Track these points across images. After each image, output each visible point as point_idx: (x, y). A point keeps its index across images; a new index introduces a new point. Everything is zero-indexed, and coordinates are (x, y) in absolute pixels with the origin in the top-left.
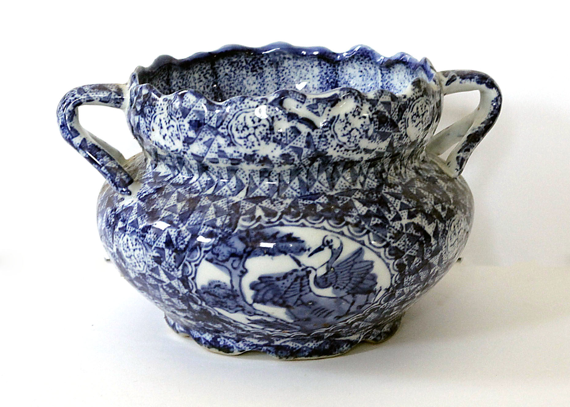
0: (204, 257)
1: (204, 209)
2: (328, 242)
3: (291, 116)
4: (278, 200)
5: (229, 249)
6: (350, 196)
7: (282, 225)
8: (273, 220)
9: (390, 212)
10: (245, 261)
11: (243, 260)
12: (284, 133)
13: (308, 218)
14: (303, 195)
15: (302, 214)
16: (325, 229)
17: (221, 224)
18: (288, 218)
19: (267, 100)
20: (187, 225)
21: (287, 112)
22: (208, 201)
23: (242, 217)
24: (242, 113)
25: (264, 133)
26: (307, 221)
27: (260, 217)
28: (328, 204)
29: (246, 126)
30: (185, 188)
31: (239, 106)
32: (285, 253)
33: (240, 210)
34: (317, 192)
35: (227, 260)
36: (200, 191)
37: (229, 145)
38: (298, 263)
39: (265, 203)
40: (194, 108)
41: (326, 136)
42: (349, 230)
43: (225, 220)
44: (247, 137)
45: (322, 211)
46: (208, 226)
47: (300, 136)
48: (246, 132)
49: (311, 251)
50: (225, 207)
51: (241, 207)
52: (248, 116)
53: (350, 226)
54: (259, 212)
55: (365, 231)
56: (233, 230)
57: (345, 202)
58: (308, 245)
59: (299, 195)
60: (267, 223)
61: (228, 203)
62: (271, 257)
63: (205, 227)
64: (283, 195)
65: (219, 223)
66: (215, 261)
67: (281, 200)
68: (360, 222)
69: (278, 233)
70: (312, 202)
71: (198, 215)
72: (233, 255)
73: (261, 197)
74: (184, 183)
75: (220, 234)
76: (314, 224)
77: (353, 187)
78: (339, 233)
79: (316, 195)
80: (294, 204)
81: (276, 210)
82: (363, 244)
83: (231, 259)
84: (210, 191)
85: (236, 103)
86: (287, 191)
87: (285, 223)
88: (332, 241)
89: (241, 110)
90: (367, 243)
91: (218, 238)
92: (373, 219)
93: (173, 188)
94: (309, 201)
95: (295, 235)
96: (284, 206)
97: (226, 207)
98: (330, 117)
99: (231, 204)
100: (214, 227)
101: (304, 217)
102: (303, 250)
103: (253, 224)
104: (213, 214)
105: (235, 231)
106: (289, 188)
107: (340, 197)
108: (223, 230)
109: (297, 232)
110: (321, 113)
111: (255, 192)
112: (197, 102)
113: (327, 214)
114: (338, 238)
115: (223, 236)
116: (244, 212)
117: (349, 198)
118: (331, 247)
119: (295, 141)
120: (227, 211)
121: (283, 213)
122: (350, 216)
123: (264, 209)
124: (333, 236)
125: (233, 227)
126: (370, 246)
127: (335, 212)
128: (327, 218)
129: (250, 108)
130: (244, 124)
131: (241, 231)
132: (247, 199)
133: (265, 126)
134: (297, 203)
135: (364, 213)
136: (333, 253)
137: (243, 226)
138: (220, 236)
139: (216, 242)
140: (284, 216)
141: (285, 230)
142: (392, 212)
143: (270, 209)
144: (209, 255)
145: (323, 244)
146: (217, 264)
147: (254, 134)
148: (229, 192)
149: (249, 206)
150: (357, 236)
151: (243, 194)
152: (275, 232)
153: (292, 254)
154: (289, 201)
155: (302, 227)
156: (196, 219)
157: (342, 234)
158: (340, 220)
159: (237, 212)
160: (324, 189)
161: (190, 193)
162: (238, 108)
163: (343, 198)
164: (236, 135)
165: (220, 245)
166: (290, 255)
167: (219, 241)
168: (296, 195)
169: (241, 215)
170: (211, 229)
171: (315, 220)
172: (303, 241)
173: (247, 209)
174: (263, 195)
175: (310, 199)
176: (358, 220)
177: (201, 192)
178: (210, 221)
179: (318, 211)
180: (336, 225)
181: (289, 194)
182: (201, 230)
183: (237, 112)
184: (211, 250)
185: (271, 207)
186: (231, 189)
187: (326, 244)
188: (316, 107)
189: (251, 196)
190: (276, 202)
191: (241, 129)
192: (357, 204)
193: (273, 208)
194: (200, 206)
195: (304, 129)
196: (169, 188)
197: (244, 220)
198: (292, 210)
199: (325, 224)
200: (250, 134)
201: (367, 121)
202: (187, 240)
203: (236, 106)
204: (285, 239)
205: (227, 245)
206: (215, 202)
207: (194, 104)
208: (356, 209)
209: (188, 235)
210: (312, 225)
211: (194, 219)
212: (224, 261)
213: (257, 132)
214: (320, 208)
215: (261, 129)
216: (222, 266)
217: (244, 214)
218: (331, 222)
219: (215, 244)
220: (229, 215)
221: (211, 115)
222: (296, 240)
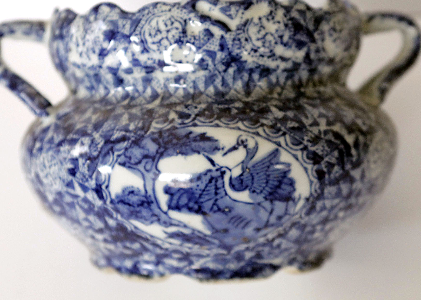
0: (117, 161)
1: (118, 118)
2: (243, 142)
3: (204, 18)
4: (192, 105)
5: (142, 151)
6: (266, 103)
7: (195, 125)
8: (186, 121)
9: (307, 117)
10: (158, 161)
11: (156, 160)
12: (197, 36)
13: (222, 119)
14: (218, 100)
15: (216, 116)
16: (239, 129)
17: (134, 128)
18: (202, 119)
20: (100, 132)
21: (199, 14)
22: (122, 110)
23: (155, 121)
24: (155, 17)
25: (177, 37)
26: (221, 121)
27: (173, 120)
28: (244, 108)
29: (159, 30)
30: (101, 103)
31: (152, 11)
32: (199, 153)
33: (154, 115)
34: (232, 98)
35: (140, 162)
37: (143, 52)
38: (212, 162)
39: (179, 108)
41: (239, 40)
42: (264, 130)
43: (138, 124)
44: (159, 42)
45: (237, 113)
46: (121, 130)
47: (213, 39)
48: (159, 37)
49: (226, 150)
50: (139, 114)
51: (155, 112)
52: (160, 20)
53: (266, 128)
54: (173, 115)
55: (281, 133)
56: (146, 132)
57: (261, 107)
58: (221, 144)
59: (214, 101)
60: (181, 124)
61: (142, 110)
62: (184, 156)
63: (118, 132)
64: (197, 101)
65: (132, 127)
66: (128, 165)
67: (195, 105)
68: (276, 124)
69: (191, 133)
70: (226, 106)
71: (112, 123)
72: (146, 157)
73: (175, 103)
74: (100, 99)
75: (133, 137)
76: (228, 124)
77: (270, 96)
78: (254, 133)
79: (231, 101)
80: (209, 108)
81: (190, 113)
82: (279, 145)
83: (144, 161)
84: (125, 103)
85: (149, 8)
86: (202, 98)
87: (198, 123)
88: (247, 140)
89: (154, 14)
90: (283, 144)
91: (130, 142)
92: (289, 122)
93: (89, 105)
94: (224, 106)
95: (208, 135)
96: (198, 109)
98: (244, 20)
99: (145, 110)
100: (127, 131)
101: (219, 118)
102: (217, 149)
103: (166, 126)
104: (126, 120)
105: (148, 133)
106: (204, 96)
107: (256, 103)
108: (135, 133)
109: (211, 132)
110: (234, 16)
111: (170, 100)
112: (111, 12)
113: (242, 116)
114: (253, 138)
115: (136, 138)
116: (157, 116)
117: (264, 104)
118: (245, 147)
119: (208, 44)
120: (141, 116)
121: (197, 115)
122: (266, 119)
123: (177, 112)
124: (248, 136)
125: (146, 129)
126: (287, 148)
127: (250, 115)
128: (242, 120)
129: (162, 12)
130: (156, 29)
131: (153, 133)
132: (161, 105)
133: (177, 29)
134: (212, 107)
135: (280, 117)
136: (248, 153)
137: (155, 128)
138: (133, 139)
139: (129, 145)
140: (198, 118)
141: (198, 130)
142: (310, 118)
143: (184, 112)
144: (122, 159)
145: (238, 144)
146: (130, 167)
147: (167, 38)
148: (144, 101)
149: (162, 111)
150: (273, 137)
151: (157, 102)
152: (188, 132)
153: (206, 154)
154: (203, 106)
155: (216, 127)
156: (110, 126)
157: (258, 134)
158: (255, 121)
159: (150, 116)
160: (239, 96)
162: (151, 13)
163: (259, 104)
164: (149, 40)
165: (133, 147)
166: (204, 155)
167: (131, 144)
168: (211, 101)
169: (154, 118)
170: (123, 133)
171: (229, 121)
172: (216, 141)
173: (161, 113)
174: (177, 101)
175: (225, 104)
176: (274, 122)
177: (116, 105)
178: (123, 126)
179: (233, 113)
180: (251, 126)
181: (203, 100)
182: (114, 135)
183: (150, 17)
184: (124, 154)
185: (185, 110)
186: (146, 99)
187: (241, 143)
188: (228, 9)
189: (165, 103)
190: (190, 107)
191: (154, 33)
192: (273, 109)
193: (187, 112)
194: (114, 115)
195: (217, 31)
197: (157, 123)
198: (207, 112)
199: (240, 124)
200: (163, 38)
201: (282, 26)
202: (100, 146)
203: (149, 11)
204: (198, 138)
205: (139, 147)
206: (129, 110)
207: (108, 14)
208: (272, 113)
209: (101, 141)
210: (226, 125)
211: (107, 126)
212: (137, 164)
213: (170, 35)
214: (234, 111)
215: (174, 32)
216: (135, 169)
217: (157, 118)
218: (246, 123)
219: (128, 147)
220: (142, 119)
221: (124, 22)
222: (209, 139)
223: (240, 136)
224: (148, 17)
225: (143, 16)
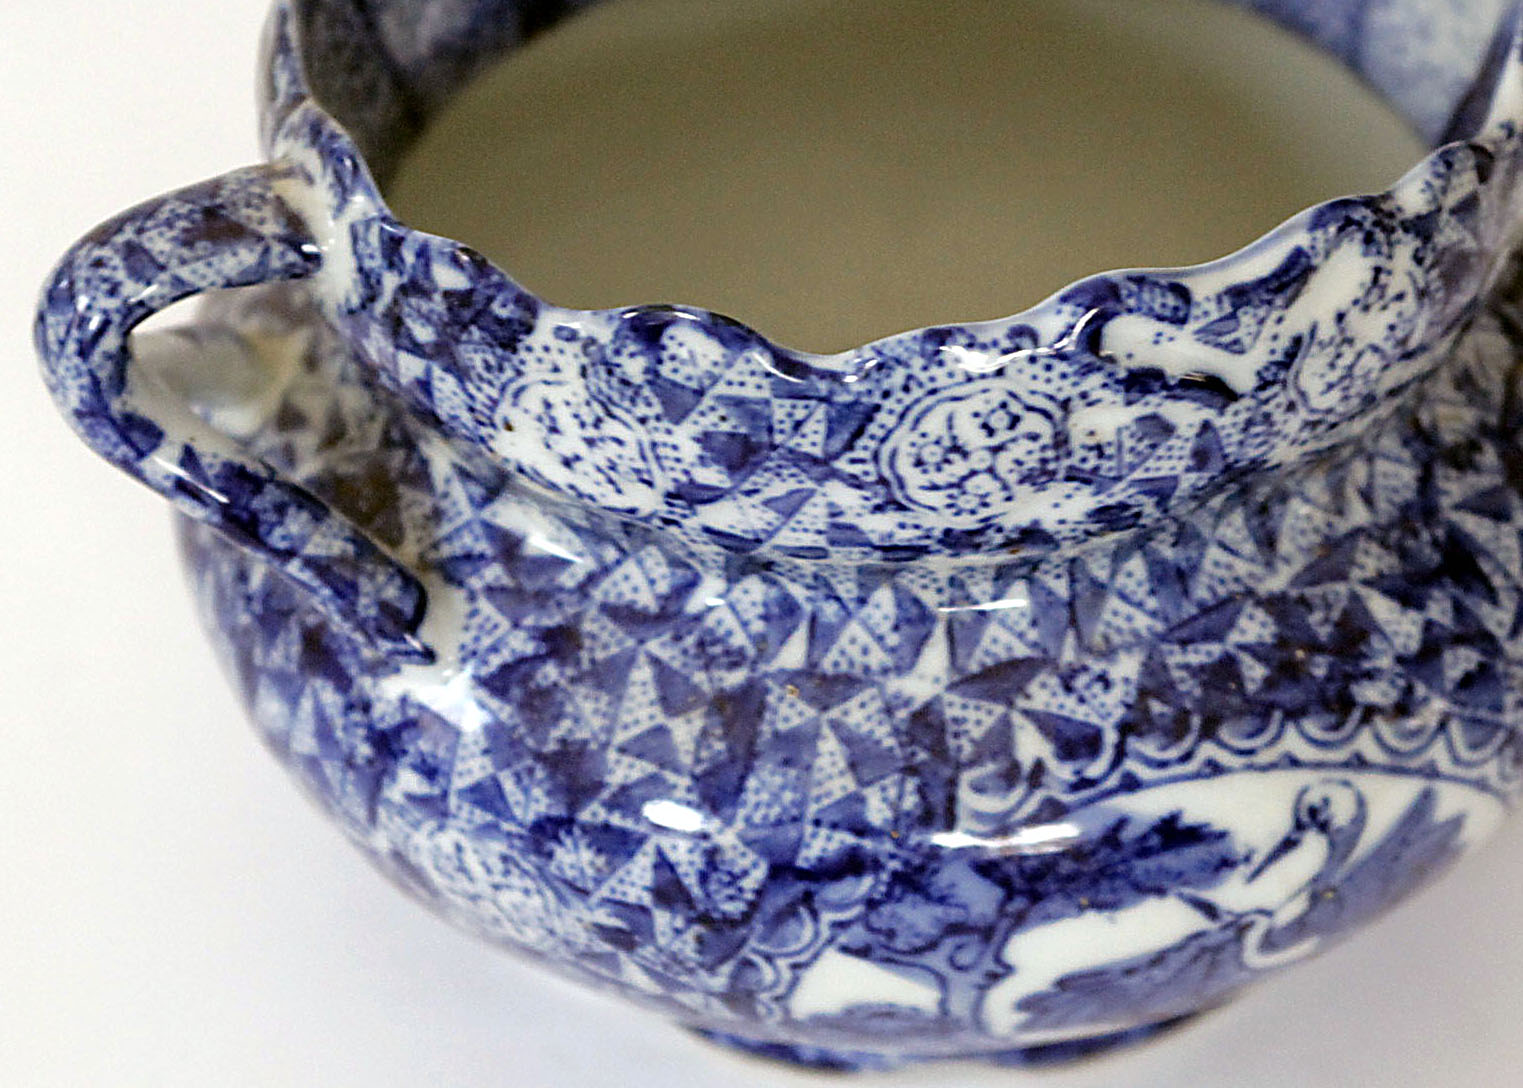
0: (831, 941)
1: (795, 748)
2: (1313, 812)
3: (1142, 382)
4: (1085, 669)
5: (938, 911)
6: (1342, 576)
7: (1131, 784)
8: (1095, 769)
10: (1006, 939)
11: (997, 938)
12: (1109, 444)
13: (1225, 733)
14: (1175, 620)
15: (1196, 721)
16: (1294, 762)
17: (889, 814)
18: (1149, 747)
19: (1034, 337)
20: (740, 825)
21: (1122, 374)
22: (801, 706)
23: (967, 777)
24: (939, 402)
25: (1032, 462)
26: (1222, 745)
27: (1039, 767)
28: (1282, 642)
29: (956, 448)
30: (678, 638)
31: (923, 376)
32: (1160, 892)
33: (952, 743)
34: (1222, 591)
35: (932, 945)
36: (751, 651)
37: (878, 509)
38: (1209, 910)
39: (1043, 694)
40: (721, 389)
41: (1267, 417)
42: (1379, 739)
43: (900, 797)
44: (960, 484)
45: (1266, 683)
46: (834, 826)
47: (1173, 442)
48: (959, 467)
49: (1258, 859)
50: (883, 733)
51: (952, 728)
52: (963, 411)
53: (1381, 725)
54: (1031, 746)
55: (1433, 723)
57: (1336, 615)
58: (1239, 844)
59: (1160, 627)
60: (1074, 787)
61: (889, 711)
62: (1106, 914)
63: (824, 832)
64: (1097, 640)
65: (877, 812)
66: (882, 953)
67: (1097, 667)
68: (1409, 689)
69: (1122, 822)
70: (1216, 649)
71: (778, 780)
72: (954, 929)
73: (1014, 664)
74: (663, 608)
75: (893, 856)
76: (1250, 752)
77: (1343, 526)
78: (1346, 765)
79: (1220, 613)
80: (1155, 683)
81: (1094, 720)
82: (1431, 772)
83: (949, 944)
84: (793, 654)
85: (907, 365)
86: (1107, 616)
87: (1144, 773)
88: (1326, 802)
89: (933, 392)
90: (1444, 764)
91: (885, 877)
92: (1448, 656)
93: (620, 634)
94: (1205, 647)
95: (1190, 818)
96: (1118, 693)
97: (890, 735)
98: (1284, 343)
99: (902, 714)
100: (862, 829)
101: (1208, 732)
102: (1226, 863)
103: (1020, 804)
104: (842, 773)
106: (1114, 602)
107: (1309, 592)
108: (899, 843)
109: (1197, 803)
110: (1247, 341)
111: (986, 642)
112: (729, 365)
113: (1289, 695)
114: (1346, 784)
115: (906, 863)
116: (968, 749)
117: (1341, 588)
118: (1323, 827)
119: (1151, 463)
120: (898, 752)
121: (1125, 729)
122: (1370, 676)
123: (1046, 724)
124: (1328, 781)
126: (1460, 772)
127: (1313, 677)
128: (1294, 715)
129: (970, 379)
130: (947, 443)
132: (967, 682)
133: (1034, 437)
134: (1165, 667)
135: (1414, 645)
136: (1332, 845)
137: (979, 817)
138: (894, 865)
139: (883, 888)
140: (1134, 744)
141: (1147, 806)
143: (1068, 720)
144: (857, 935)
145: (1299, 826)
146: (888, 961)
147: (991, 470)
148: (878, 656)
149: (976, 718)
150: (1409, 754)
151: (935, 657)
152: (1111, 821)
153: (1188, 891)
154: (1127, 667)
155: (1207, 776)
156: (776, 797)
157: (1359, 763)
158: (1338, 705)
159: (939, 750)
160: (1242, 568)
161: (707, 667)
162: (920, 385)
163: (1324, 598)
164: (914, 478)
165: (899, 900)
166: (1181, 896)
167: (891, 885)
168: (1149, 629)
169: (960, 767)
170: (850, 839)
171: (1251, 735)
172: (1223, 835)
173: (977, 733)
174: (1021, 651)
175: (1207, 636)
176: (1401, 683)
177: (754, 663)
178: (838, 803)
179: (1251, 688)
180: (1330, 736)
181: (1119, 631)
182: (808, 846)
183: (917, 401)
184: (863, 919)
185: (1070, 707)
186: (880, 639)
187: (1311, 818)
188: (1231, 324)
189: (974, 667)
190: (1081, 681)
191: (938, 458)
192: (1380, 607)
193: (1080, 713)
194: (776, 734)
195: (1186, 415)
196: (604, 639)
197: (979, 788)
198: (1156, 707)
199: (1292, 742)
200: (973, 473)
201: (1410, 302)
202: (749, 883)
203: (910, 377)
204: (1155, 841)
205: (928, 898)
206: (834, 713)
207: (716, 371)
208: (1385, 636)
209: (755, 865)
210: (1245, 760)
211: (765, 797)
212: (918, 951)
213: (1004, 462)
214: (1255, 673)
215: (1019, 450)
216: (913, 965)
217: (973, 763)
218: (1311, 726)
219: (877, 896)
220: (910, 770)
221: (800, 414)
222: (1196, 835)
223: (1303, 792)
224: (908, 399)
225: (886, 394)
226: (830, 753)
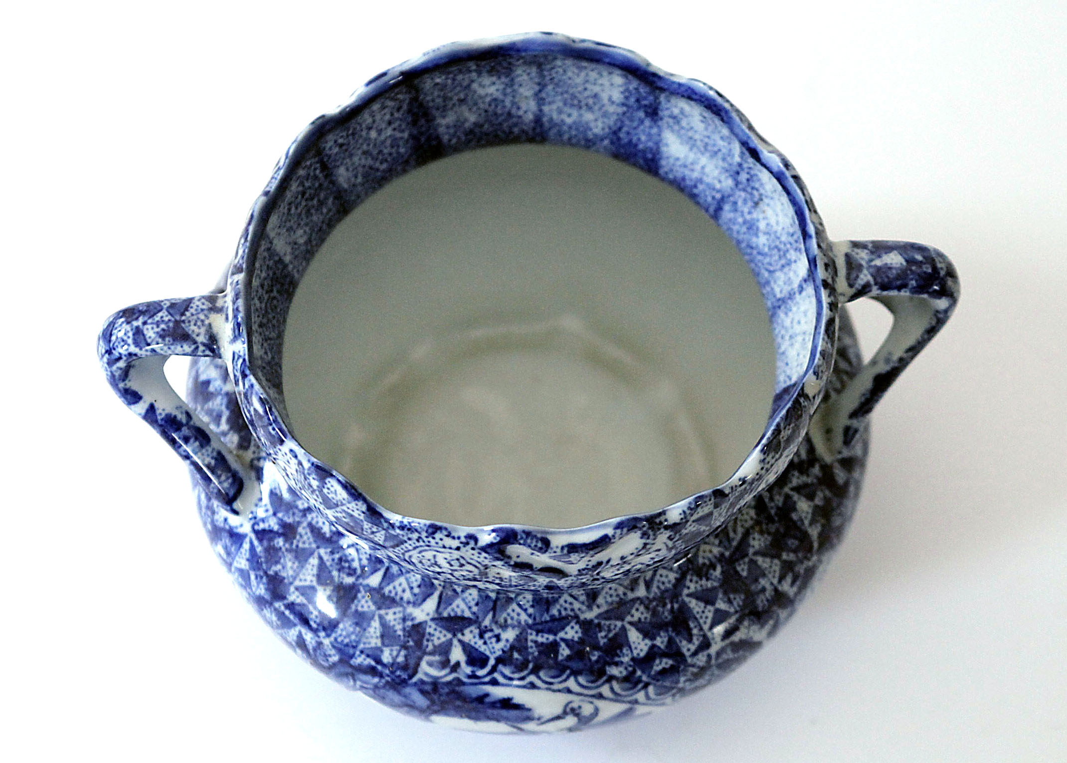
0: (361, 689)
1: (362, 620)
2: (573, 709)
3: (521, 566)
4: (492, 630)
6: (623, 620)
7: (494, 682)
8: (480, 673)
11: (426, 713)
13: (542, 674)
14: (538, 620)
15: (531, 666)
16: (569, 691)
17: (391, 661)
18: (507, 671)
19: (476, 540)
20: (332, 639)
21: (514, 563)
22: (370, 603)
23: (426, 658)
24: (431, 550)
25: (469, 577)
26: (539, 678)
27: (458, 664)
28: (582, 641)
29: (436, 564)
30: (332, 553)
31: (426, 539)
32: (498, 721)
33: (425, 643)
34: (564, 613)
35: (400, 706)
36: (359, 571)
39: (470, 636)
40: (345, 508)
42: (612, 689)
43: (397, 656)
45: (568, 658)
46: (368, 656)
48: (437, 569)
49: (544, 720)
50: (399, 628)
51: (427, 636)
52: (441, 555)
53: (615, 683)
54: (457, 655)
55: (640, 686)
56: (411, 677)
57: (611, 635)
58: (536, 714)
59: (530, 621)
60: (470, 677)
61: (404, 620)
62: (473, 721)
63: (363, 656)
64: (502, 620)
65: (386, 657)
67: (497, 631)
68: (634, 672)
69: (487, 695)
70: (551, 638)
71: (351, 629)
72: (409, 705)
73: (463, 618)
75: (388, 676)
76: (551, 684)
77: (631, 595)
78: (593, 696)
79: (560, 622)
80: (519, 645)
81: (488, 653)
82: (635, 702)
84: (375, 580)
85: (420, 533)
86: (509, 611)
87: (501, 679)
88: (580, 707)
89: (429, 546)
90: (642, 699)
91: (384, 681)
92: (657, 661)
93: (312, 540)
94: (546, 636)
95: (516, 701)
96: (501, 645)
97: (400, 630)
98: (593, 564)
99: (409, 623)
100: (379, 661)
101: (535, 671)
102: (529, 718)
103: (446, 676)
104: (377, 637)
105: (414, 680)
106: (514, 606)
107: (603, 622)
108: (392, 672)
109: (520, 696)
110: (575, 562)
111: (454, 605)
112: (349, 502)
113: (575, 665)
114: (591, 703)
115: (393, 680)
116: (430, 647)
117: (619, 624)
118: (577, 715)
120: (402, 638)
121: (499, 660)
122: (617, 664)
123: (466, 647)
124: (583, 701)
125: (410, 671)
126: (647, 702)
127: (590, 660)
128: (575, 673)
129: (445, 547)
130: (433, 562)
131: (423, 682)
132: (439, 619)
134: (526, 640)
135: (642, 654)
136: (581, 719)
137: (427, 674)
138: (388, 678)
140: (501, 667)
141: (498, 692)
142: (695, 639)
143: (477, 650)
145: (565, 713)
147: (451, 574)
148: (408, 595)
149: (439, 636)
150: (626, 696)
151: (431, 604)
152: (481, 693)
153: (511, 723)
154: (510, 635)
155: (529, 688)
156: (348, 636)
157: (600, 696)
158: (598, 673)
159: (419, 644)
160: (576, 606)
161: (339, 570)
162: (424, 542)
163: (609, 626)
165: (388, 691)
166: (506, 723)
167: (386, 684)
168: (525, 621)
169: (425, 653)
170: (373, 663)
171: (553, 677)
172: (529, 709)
173: (437, 642)
174: (467, 614)
175: (550, 631)
176: (630, 669)
177: (358, 577)
178: (372, 648)
179: (560, 658)
180: (589, 684)
181: (512, 618)
182: (356, 658)
183: (422, 546)
184: (373, 689)
185: (479, 644)
186: (412, 588)
187: (572, 711)
188: (567, 556)
189: (445, 614)
190: (488, 635)
191: (429, 564)
192: (633, 635)
193: (483, 648)
194: (356, 611)
196: (305, 539)
197: (430, 664)
198: (516, 655)
199: (571, 683)
202: (331, 660)
203: (420, 537)
204: (500, 704)
205: (400, 694)
206: (382, 612)
207: (344, 502)
208: (630, 647)
209: (335, 655)
210: (547, 686)
211: (344, 633)
213: (457, 574)
214: (565, 651)
215: (463, 573)
217: (432, 653)
218: (582, 679)
220: (405, 647)
222: (518, 707)
223: (571, 702)
224: (418, 544)
225: (409, 539)
226: (375, 628)
